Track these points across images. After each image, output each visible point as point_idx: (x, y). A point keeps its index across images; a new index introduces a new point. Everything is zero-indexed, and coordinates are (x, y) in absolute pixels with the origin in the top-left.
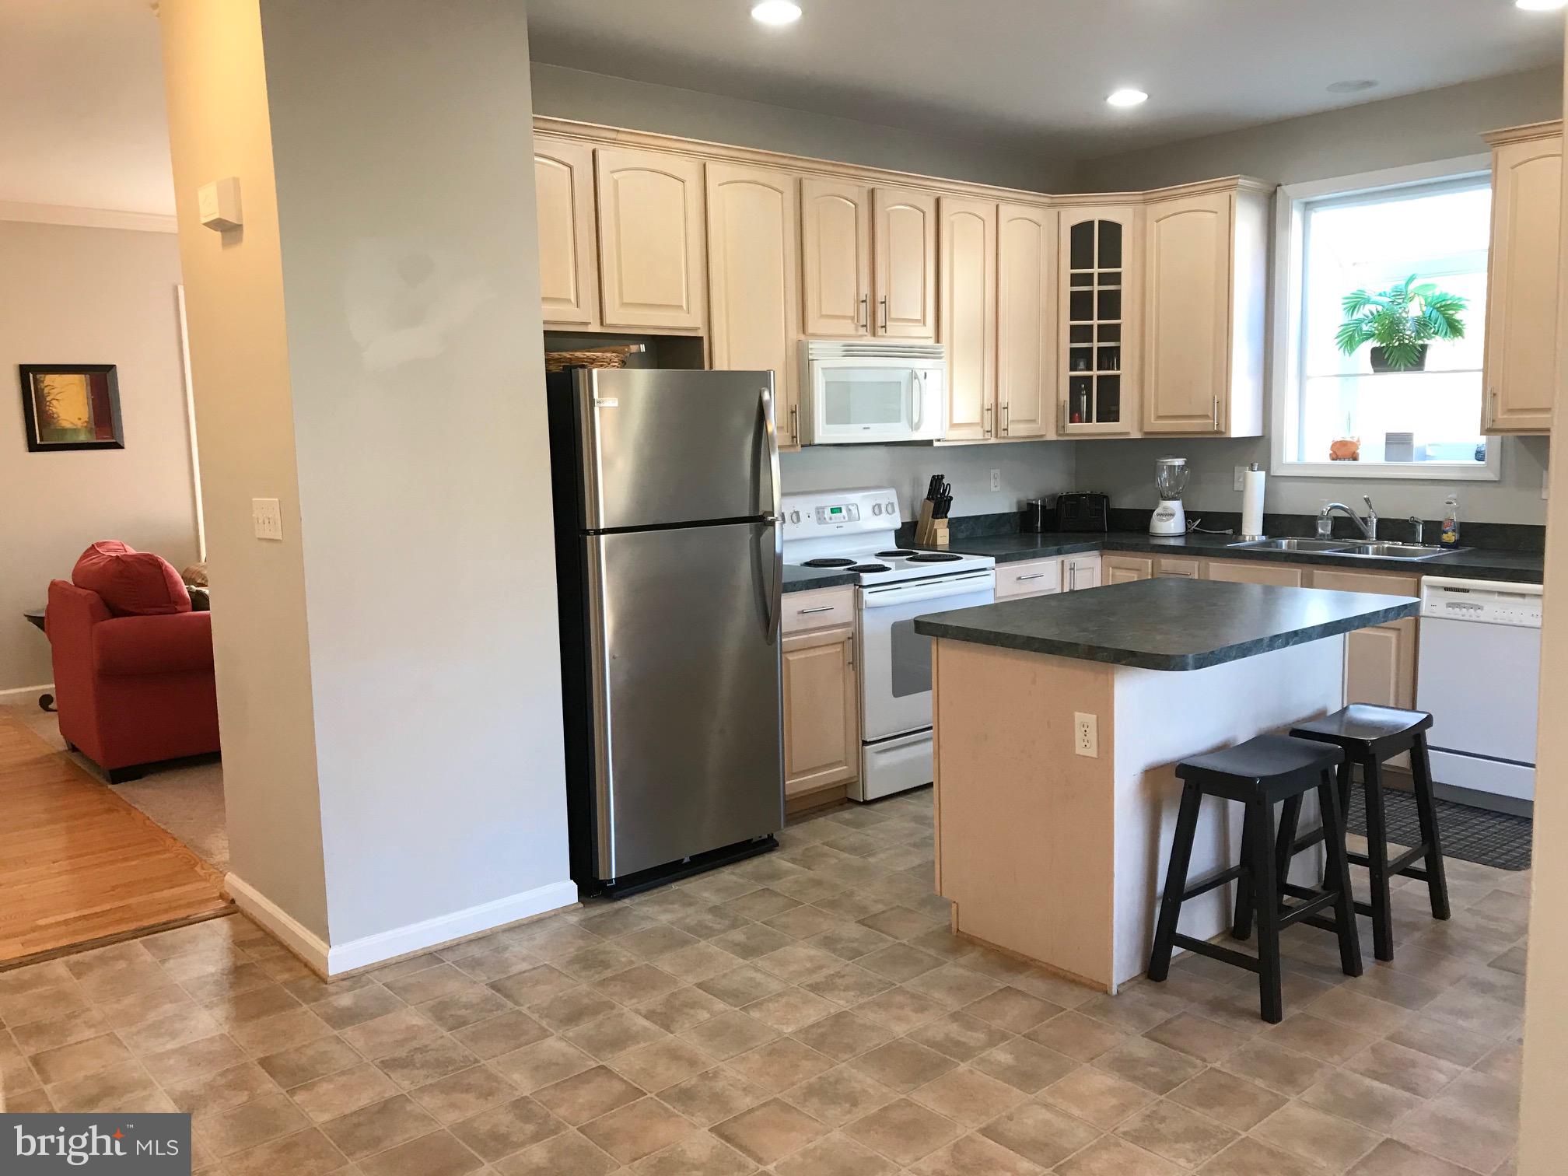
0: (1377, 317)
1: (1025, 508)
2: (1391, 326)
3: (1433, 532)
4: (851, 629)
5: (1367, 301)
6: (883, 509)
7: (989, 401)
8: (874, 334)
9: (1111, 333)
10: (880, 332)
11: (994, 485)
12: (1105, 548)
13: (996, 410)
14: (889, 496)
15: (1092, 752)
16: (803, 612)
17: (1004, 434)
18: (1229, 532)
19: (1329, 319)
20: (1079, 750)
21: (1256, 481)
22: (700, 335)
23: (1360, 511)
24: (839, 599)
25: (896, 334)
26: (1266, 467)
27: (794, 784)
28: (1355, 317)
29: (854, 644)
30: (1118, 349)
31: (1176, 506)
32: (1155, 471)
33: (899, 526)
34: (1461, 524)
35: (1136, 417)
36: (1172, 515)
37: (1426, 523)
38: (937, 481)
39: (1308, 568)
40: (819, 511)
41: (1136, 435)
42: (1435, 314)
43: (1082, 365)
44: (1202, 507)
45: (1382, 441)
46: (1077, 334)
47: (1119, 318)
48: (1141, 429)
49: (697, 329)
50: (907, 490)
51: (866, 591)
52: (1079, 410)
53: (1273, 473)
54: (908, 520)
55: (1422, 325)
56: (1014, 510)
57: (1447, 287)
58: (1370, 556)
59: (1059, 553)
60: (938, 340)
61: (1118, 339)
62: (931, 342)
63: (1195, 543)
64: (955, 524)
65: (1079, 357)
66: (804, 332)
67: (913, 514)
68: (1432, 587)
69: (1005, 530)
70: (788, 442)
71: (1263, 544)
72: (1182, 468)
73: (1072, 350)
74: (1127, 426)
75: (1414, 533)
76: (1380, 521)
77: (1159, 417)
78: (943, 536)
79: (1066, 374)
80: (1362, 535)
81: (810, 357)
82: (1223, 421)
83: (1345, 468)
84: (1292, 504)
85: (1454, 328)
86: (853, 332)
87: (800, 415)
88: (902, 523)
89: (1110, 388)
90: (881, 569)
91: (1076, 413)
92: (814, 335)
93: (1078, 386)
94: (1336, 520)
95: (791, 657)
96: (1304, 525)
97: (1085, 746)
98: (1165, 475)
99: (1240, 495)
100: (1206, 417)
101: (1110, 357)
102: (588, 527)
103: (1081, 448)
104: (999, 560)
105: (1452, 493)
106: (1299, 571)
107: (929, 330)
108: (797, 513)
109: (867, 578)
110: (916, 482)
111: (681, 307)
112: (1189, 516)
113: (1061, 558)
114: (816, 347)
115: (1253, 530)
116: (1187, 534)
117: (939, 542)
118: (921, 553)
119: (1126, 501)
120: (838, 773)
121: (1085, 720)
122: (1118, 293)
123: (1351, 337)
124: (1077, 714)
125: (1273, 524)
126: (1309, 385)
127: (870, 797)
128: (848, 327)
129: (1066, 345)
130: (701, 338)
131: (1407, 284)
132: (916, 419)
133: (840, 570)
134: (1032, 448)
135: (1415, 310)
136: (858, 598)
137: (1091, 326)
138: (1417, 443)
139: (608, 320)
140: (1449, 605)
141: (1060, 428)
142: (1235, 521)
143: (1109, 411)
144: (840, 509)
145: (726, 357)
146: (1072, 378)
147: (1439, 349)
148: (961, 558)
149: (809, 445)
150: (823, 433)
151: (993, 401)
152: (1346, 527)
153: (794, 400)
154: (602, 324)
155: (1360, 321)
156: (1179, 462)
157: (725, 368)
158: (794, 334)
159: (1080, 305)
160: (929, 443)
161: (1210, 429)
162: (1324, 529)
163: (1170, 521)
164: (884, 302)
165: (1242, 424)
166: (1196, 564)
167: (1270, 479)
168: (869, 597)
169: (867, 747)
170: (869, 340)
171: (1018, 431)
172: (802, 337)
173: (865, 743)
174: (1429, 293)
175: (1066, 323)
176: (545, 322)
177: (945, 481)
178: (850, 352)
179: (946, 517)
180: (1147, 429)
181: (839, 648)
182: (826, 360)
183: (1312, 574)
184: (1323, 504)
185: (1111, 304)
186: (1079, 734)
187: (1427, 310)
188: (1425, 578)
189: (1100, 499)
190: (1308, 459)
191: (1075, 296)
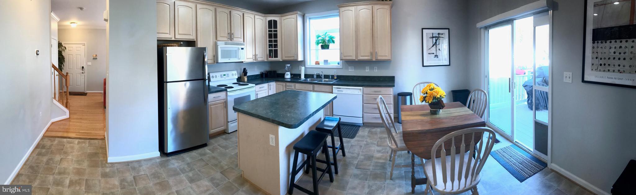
0: (321, 40)
1: (261, 73)
2: (324, 41)
3: (333, 77)
4: (225, 100)
5: (320, 37)
6: (234, 75)
7: (254, 54)
8: (231, 40)
9: (276, 41)
10: (232, 40)
11: (256, 69)
12: (276, 81)
13: (255, 55)
14: (235, 72)
15: (274, 145)
16: (214, 97)
17: (257, 60)
18: (299, 77)
19: (314, 40)
20: (271, 144)
21: (303, 69)
23: (321, 74)
24: (222, 95)
25: (235, 40)
26: (305, 66)
27: (212, 131)
28: (318, 39)
29: (226, 103)
30: (277, 44)
31: (289, 73)
32: (285, 67)
33: (237, 78)
34: (337, 75)
35: (281, 57)
36: (288, 75)
37: (331, 75)
38: (245, 69)
39: (313, 85)
40: (221, 75)
41: (281, 60)
42: (330, 39)
43: (271, 47)
44: (294, 72)
45: (323, 61)
46: (270, 41)
47: (277, 38)
48: (282, 60)
49: (194, 39)
50: (239, 71)
51: (228, 93)
52: (271, 56)
53: (306, 67)
54: (239, 76)
55: (329, 41)
56: (260, 74)
57: (332, 35)
58: (323, 82)
59: (268, 82)
60: (244, 42)
61: (277, 42)
62: (242, 42)
63: (293, 80)
64: (248, 77)
65: (270, 46)
66: (217, 40)
67: (240, 75)
68: (335, 88)
69: (258, 77)
70: (213, 62)
71: (304, 80)
72: (289, 66)
73: (269, 44)
74: (279, 58)
75: (330, 77)
76: (324, 75)
77: (285, 57)
78: (246, 79)
79: (268, 49)
80: (321, 78)
81: (218, 45)
82: (297, 58)
83: (317, 66)
84: (310, 72)
85: (333, 42)
86: (226, 40)
87: (215, 57)
89: (276, 51)
90: (232, 87)
91: (270, 56)
92: (219, 41)
93: (270, 51)
94: (317, 75)
95: (212, 106)
96: (311, 76)
97: (272, 143)
98: (287, 67)
99: (300, 71)
100: (294, 57)
101: (276, 46)
102: (165, 81)
103: (271, 62)
104: (256, 84)
105: (335, 70)
106: (312, 85)
107: (242, 40)
108: (216, 76)
109: (228, 90)
110: (241, 69)
111: (191, 35)
112: (291, 74)
113: (268, 83)
114: (219, 43)
115: (303, 77)
116: (291, 78)
117: (245, 80)
118: (241, 83)
119: (280, 72)
120: (222, 128)
121: (272, 136)
122: (277, 34)
123: (318, 43)
124: (270, 135)
125: (306, 76)
126: (311, 51)
127: (229, 132)
128: (226, 39)
129: (268, 43)
130: (195, 41)
131: (326, 34)
132: (239, 58)
133: (223, 87)
134: (262, 63)
135: (327, 39)
136: (227, 94)
137: (272, 40)
138: (329, 61)
139: (176, 37)
140: (338, 91)
141: (267, 59)
142: (300, 75)
143: (276, 56)
144: (225, 75)
145: (200, 45)
146: (269, 50)
147: (331, 45)
148: (248, 85)
149: (217, 63)
150: (220, 60)
151: (255, 54)
152: (319, 76)
153: (214, 54)
154: (175, 38)
155: (319, 40)
156: (289, 65)
157: (200, 47)
158: (214, 40)
159: (270, 36)
160: (243, 62)
161: (294, 59)
162: (315, 77)
163: (288, 76)
164: (233, 34)
165: (300, 58)
166: (293, 84)
167: (306, 68)
168: (229, 94)
169: (229, 123)
170: (230, 42)
171: (260, 59)
172: (216, 41)
173: (228, 122)
174: (329, 36)
175: (268, 39)
176: (157, 38)
177: (246, 69)
178: (226, 44)
179: (246, 76)
180: (283, 59)
181: (222, 104)
182: (221, 46)
183: (314, 86)
184: (315, 72)
185: (276, 36)
186: (271, 140)
187: (329, 39)
188: (333, 86)
189: (275, 72)
190: (311, 65)
191: (269, 34)
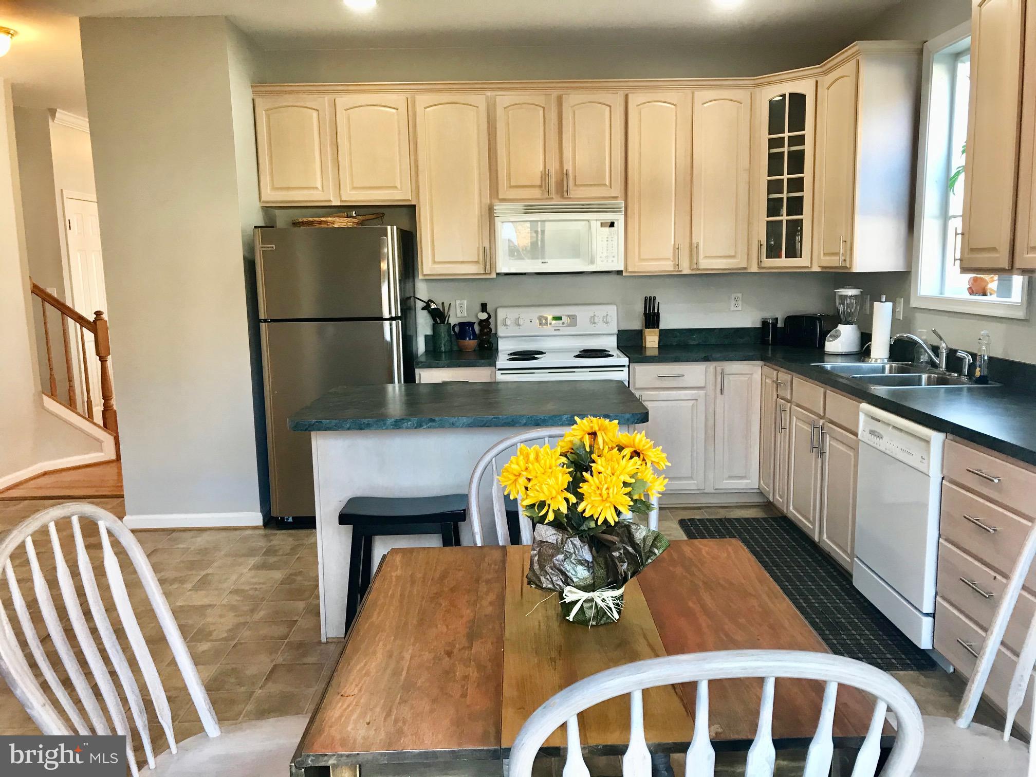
1: (762, 323)
6: (603, 319)
7: (681, 241)
8: (561, 197)
9: (797, 185)
10: (567, 194)
11: (735, 306)
12: (762, 359)
17: (697, 267)
21: (884, 310)
22: (413, 204)
25: (582, 195)
30: (802, 198)
33: (615, 332)
35: (813, 254)
38: (649, 300)
40: (542, 318)
41: (816, 268)
43: (775, 212)
46: (773, 187)
47: (803, 172)
48: (818, 265)
49: (409, 200)
50: (625, 305)
51: (498, 373)
53: (911, 304)
56: (757, 325)
60: (626, 198)
61: (802, 190)
64: (665, 335)
65: (773, 206)
66: (496, 198)
68: (865, 414)
70: (482, 271)
73: (769, 200)
74: (806, 262)
77: (824, 254)
78: (652, 340)
79: (764, 219)
81: (495, 215)
82: (848, 258)
86: (539, 196)
88: (618, 331)
89: (795, 228)
91: (770, 251)
92: (505, 200)
93: (773, 229)
98: (841, 303)
101: (796, 206)
102: (261, 318)
108: (520, 319)
109: (502, 363)
110: (632, 301)
111: (396, 187)
114: (500, 208)
122: (802, 152)
128: (536, 193)
129: (764, 196)
136: (494, 377)
137: (783, 180)
139: (343, 198)
140: (871, 432)
141: (760, 262)
143: (793, 252)
144: (561, 317)
145: (429, 217)
146: (768, 223)
150: (503, 265)
151: (685, 242)
153: (486, 243)
154: (340, 200)
156: (853, 292)
159: (774, 163)
161: (837, 265)
164: (568, 174)
168: (501, 377)
170: (554, 202)
171: (717, 264)
172: (495, 201)
175: (765, 178)
177: (655, 301)
179: (658, 327)
182: (507, 216)
183: (826, 393)
185: (797, 162)
188: (863, 406)
190: (948, 294)
191: (770, 156)
